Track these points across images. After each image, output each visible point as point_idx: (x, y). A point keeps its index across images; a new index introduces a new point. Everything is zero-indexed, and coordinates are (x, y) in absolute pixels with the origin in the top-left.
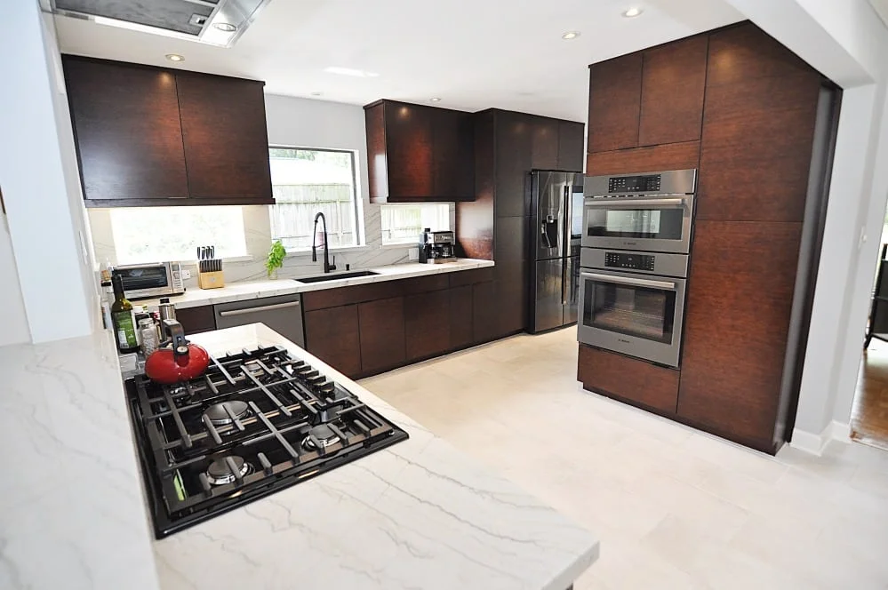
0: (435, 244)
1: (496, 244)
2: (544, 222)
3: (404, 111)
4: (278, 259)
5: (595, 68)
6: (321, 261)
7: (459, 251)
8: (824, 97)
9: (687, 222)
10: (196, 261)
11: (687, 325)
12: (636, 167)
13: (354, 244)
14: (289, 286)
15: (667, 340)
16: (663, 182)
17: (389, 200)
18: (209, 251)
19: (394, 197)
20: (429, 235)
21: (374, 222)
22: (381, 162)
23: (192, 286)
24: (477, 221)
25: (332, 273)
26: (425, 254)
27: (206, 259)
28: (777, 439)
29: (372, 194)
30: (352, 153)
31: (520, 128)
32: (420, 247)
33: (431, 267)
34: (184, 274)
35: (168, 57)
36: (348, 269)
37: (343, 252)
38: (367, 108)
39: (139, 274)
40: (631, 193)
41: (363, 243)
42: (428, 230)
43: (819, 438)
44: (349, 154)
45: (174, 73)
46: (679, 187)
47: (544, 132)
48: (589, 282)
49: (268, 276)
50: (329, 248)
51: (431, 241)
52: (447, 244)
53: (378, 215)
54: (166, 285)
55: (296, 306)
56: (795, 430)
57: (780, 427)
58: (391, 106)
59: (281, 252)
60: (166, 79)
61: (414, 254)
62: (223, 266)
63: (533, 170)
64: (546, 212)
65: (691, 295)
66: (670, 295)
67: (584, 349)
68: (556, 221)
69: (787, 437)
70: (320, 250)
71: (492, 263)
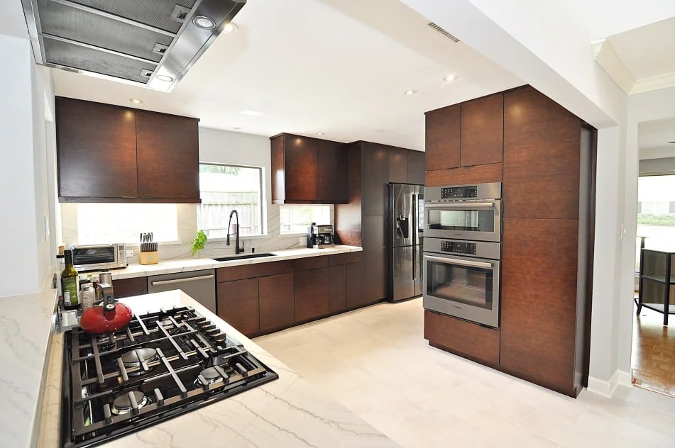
0: (319, 234)
1: (364, 235)
2: (398, 219)
3: (298, 141)
4: (201, 244)
5: (429, 115)
6: (233, 245)
7: (337, 240)
8: (584, 135)
9: (497, 219)
10: (138, 243)
11: (503, 295)
12: (460, 181)
13: (259, 234)
14: (208, 263)
15: (488, 305)
16: (479, 192)
17: (286, 202)
18: (149, 236)
19: (289, 200)
20: (315, 227)
21: (274, 218)
22: (281, 175)
23: (133, 262)
24: (350, 218)
25: (241, 254)
26: (311, 241)
27: (146, 242)
28: (576, 384)
29: (273, 198)
30: (261, 169)
31: (380, 155)
32: (308, 236)
33: (316, 251)
34: (129, 253)
35: (131, 100)
36: (253, 252)
37: (250, 239)
38: (272, 139)
39: (93, 252)
40: (457, 199)
41: (265, 233)
42: (314, 224)
43: (607, 383)
44: (258, 170)
45: (135, 111)
46: (490, 195)
47: (398, 157)
48: (431, 263)
49: (191, 256)
50: (240, 235)
51: (316, 232)
52: (328, 235)
53: (277, 213)
54: (113, 261)
55: (210, 278)
56: (589, 377)
57: (577, 375)
58: (289, 137)
59: (203, 238)
60: (129, 115)
61: (303, 241)
62: (159, 248)
63: (390, 183)
64: (400, 213)
65: (504, 273)
66: (489, 273)
67: (428, 313)
68: (407, 219)
69: (584, 383)
70: (233, 237)
71: (360, 249)
